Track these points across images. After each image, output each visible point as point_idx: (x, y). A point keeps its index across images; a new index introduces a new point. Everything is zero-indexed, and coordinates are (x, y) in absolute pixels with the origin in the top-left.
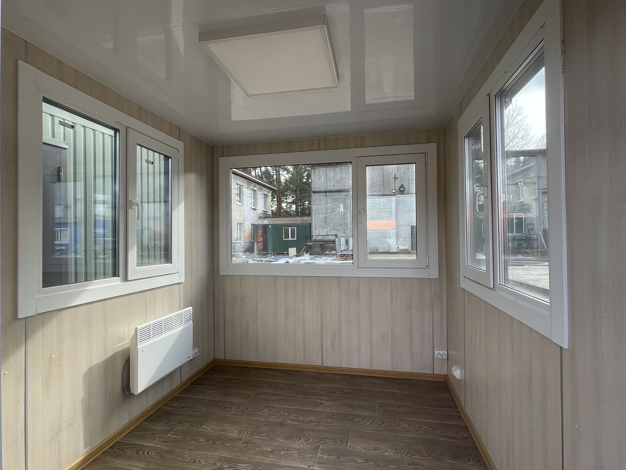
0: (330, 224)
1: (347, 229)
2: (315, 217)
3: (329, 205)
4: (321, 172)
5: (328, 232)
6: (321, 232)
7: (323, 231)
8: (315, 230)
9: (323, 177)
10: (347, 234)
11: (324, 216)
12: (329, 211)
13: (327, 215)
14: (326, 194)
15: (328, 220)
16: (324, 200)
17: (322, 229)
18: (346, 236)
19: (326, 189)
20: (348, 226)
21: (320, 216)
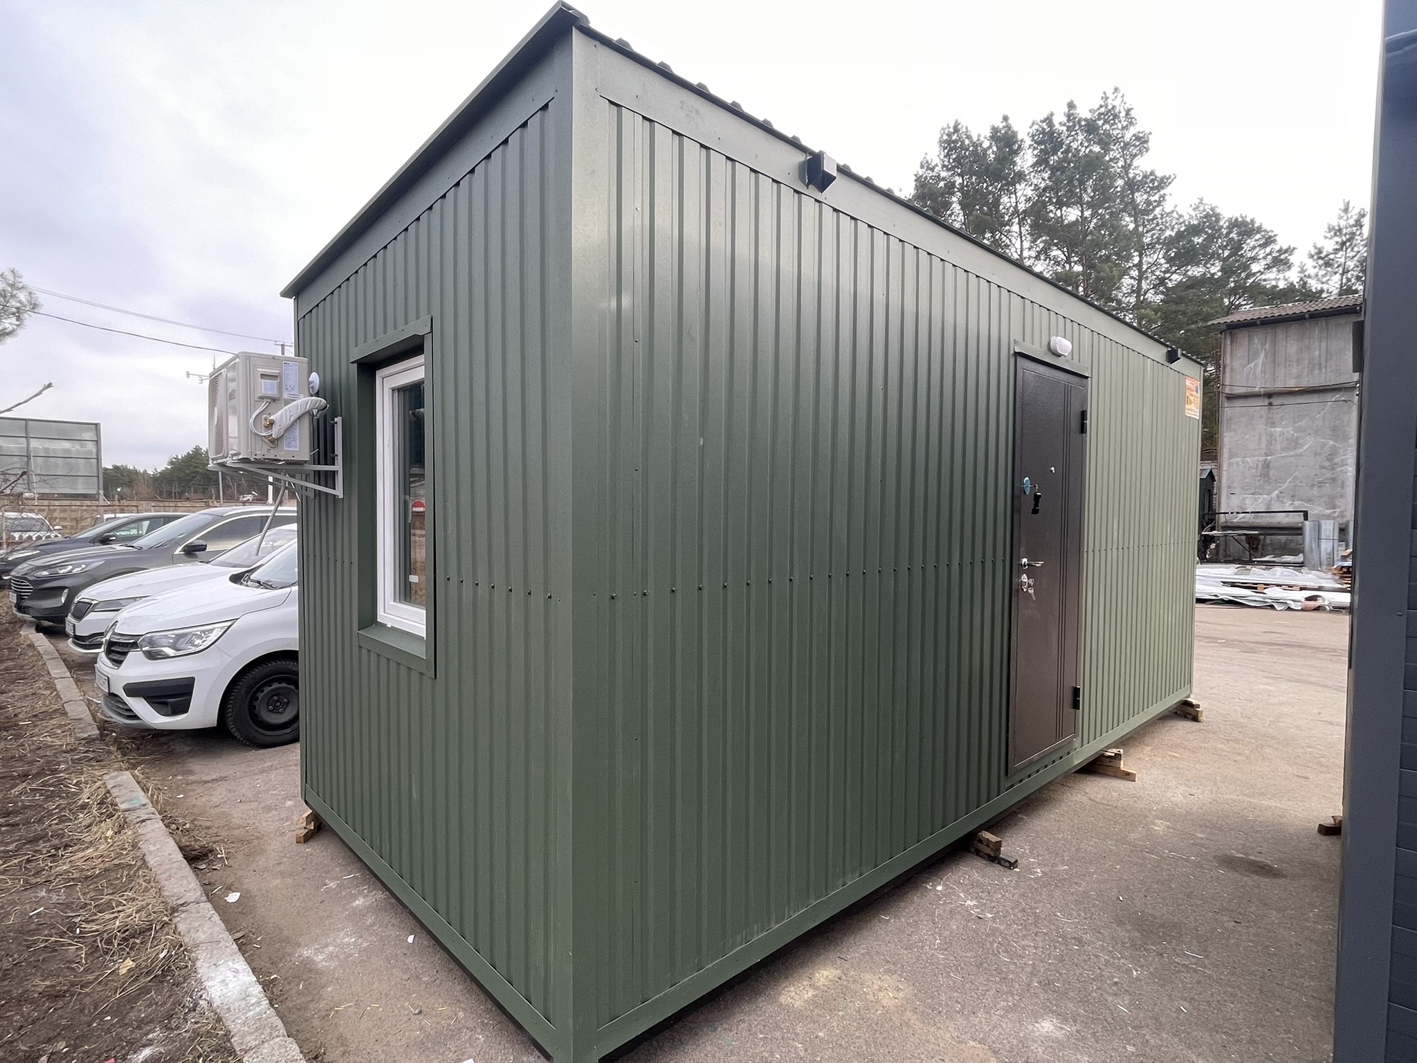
0: (1281, 482)
1: (1342, 496)
2: (1230, 465)
3: (1278, 429)
4: (1256, 341)
5: (1273, 502)
6: (1247, 502)
7: (1256, 500)
8: (1228, 498)
9: (1262, 355)
10: (1338, 510)
11: (1261, 459)
12: (1279, 448)
13: (1269, 458)
14: (1271, 400)
15: (1272, 472)
16: (1261, 417)
17: (1253, 494)
18: (1336, 514)
19: (1270, 386)
21: (1247, 459)
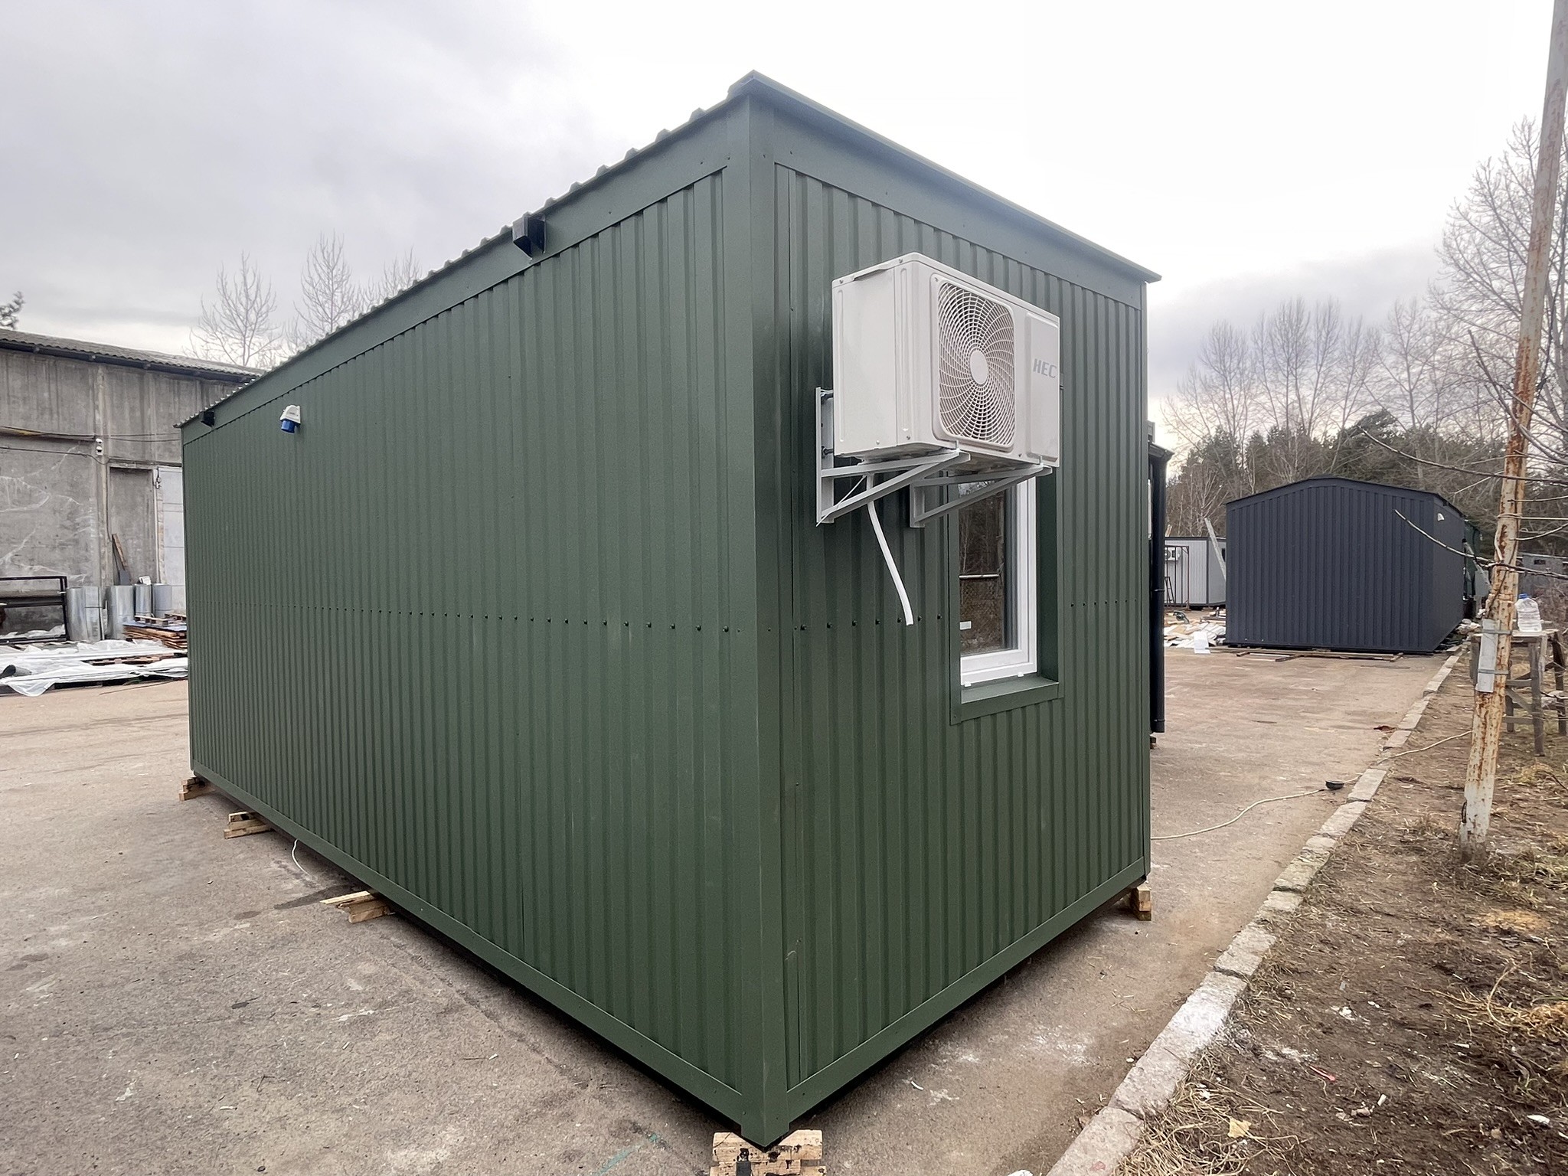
0: (14, 543)
20: (87, 550)
